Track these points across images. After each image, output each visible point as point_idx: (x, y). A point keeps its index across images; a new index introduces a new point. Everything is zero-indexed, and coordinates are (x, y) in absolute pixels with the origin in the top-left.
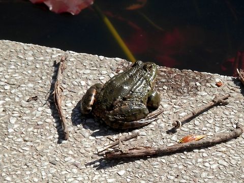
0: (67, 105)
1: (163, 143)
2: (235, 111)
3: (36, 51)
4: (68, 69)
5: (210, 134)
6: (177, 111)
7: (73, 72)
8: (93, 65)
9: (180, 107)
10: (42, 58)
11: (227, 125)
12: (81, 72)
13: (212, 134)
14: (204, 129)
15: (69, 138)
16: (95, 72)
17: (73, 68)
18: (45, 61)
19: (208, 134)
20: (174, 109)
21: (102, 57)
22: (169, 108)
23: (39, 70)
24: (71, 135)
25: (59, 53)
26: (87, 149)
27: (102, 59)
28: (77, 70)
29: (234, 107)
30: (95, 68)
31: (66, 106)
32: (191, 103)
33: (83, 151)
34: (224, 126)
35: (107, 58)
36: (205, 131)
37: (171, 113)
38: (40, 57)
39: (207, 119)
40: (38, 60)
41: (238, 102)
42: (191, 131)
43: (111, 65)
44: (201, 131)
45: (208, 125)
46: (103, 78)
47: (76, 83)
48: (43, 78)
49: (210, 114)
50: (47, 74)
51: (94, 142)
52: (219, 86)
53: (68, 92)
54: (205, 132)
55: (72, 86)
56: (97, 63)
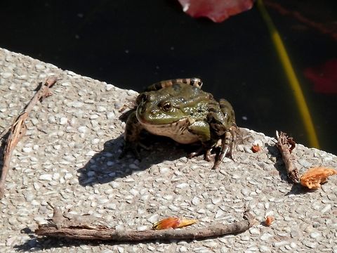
0: (24, 149)
1: (133, 224)
2: (258, 191)
3: (21, 65)
4: (53, 98)
5: (207, 219)
6: (176, 179)
7: (58, 103)
8: (91, 97)
9: (184, 175)
10: (23, 77)
11: (237, 210)
12: (70, 104)
13: (209, 221)
14: (202, 211)
15: (3, 199)
16: (89, 107)
17: (62, 96)
18: (26, 81)
19: (203, 220)
20: (174, 176)
21: (110, 86)
22: (166, 174)
23: (11, 93)
24: (7, 195)
25: (53, 72)
26: (21, 219)
27: (108, 89)
28: (66, 101)
29: (260, 185)
30: (92, 101)
31: (23, 151)
32: (202, 171)
33: (13, 220)
34: (231, 211)
35: (117, 89)
36: (201, 214)
37: (166, 181)
38: (22, 74)
39: (213, 197)
40: (17, 78)
41: (270, 178)
42: (182, 212)
43: (117, 100)
44: (195, 214)
45: (210, 206)
46: (96, 116)
47: (53, 120)
48: (11, 105)
49: (222, 190)
50: (21, 100)
51: (36, 209)
52: (254, 151)
53: (35, 132)
54: (200, 216)
55: (47, 123)
56: (99, 93)
